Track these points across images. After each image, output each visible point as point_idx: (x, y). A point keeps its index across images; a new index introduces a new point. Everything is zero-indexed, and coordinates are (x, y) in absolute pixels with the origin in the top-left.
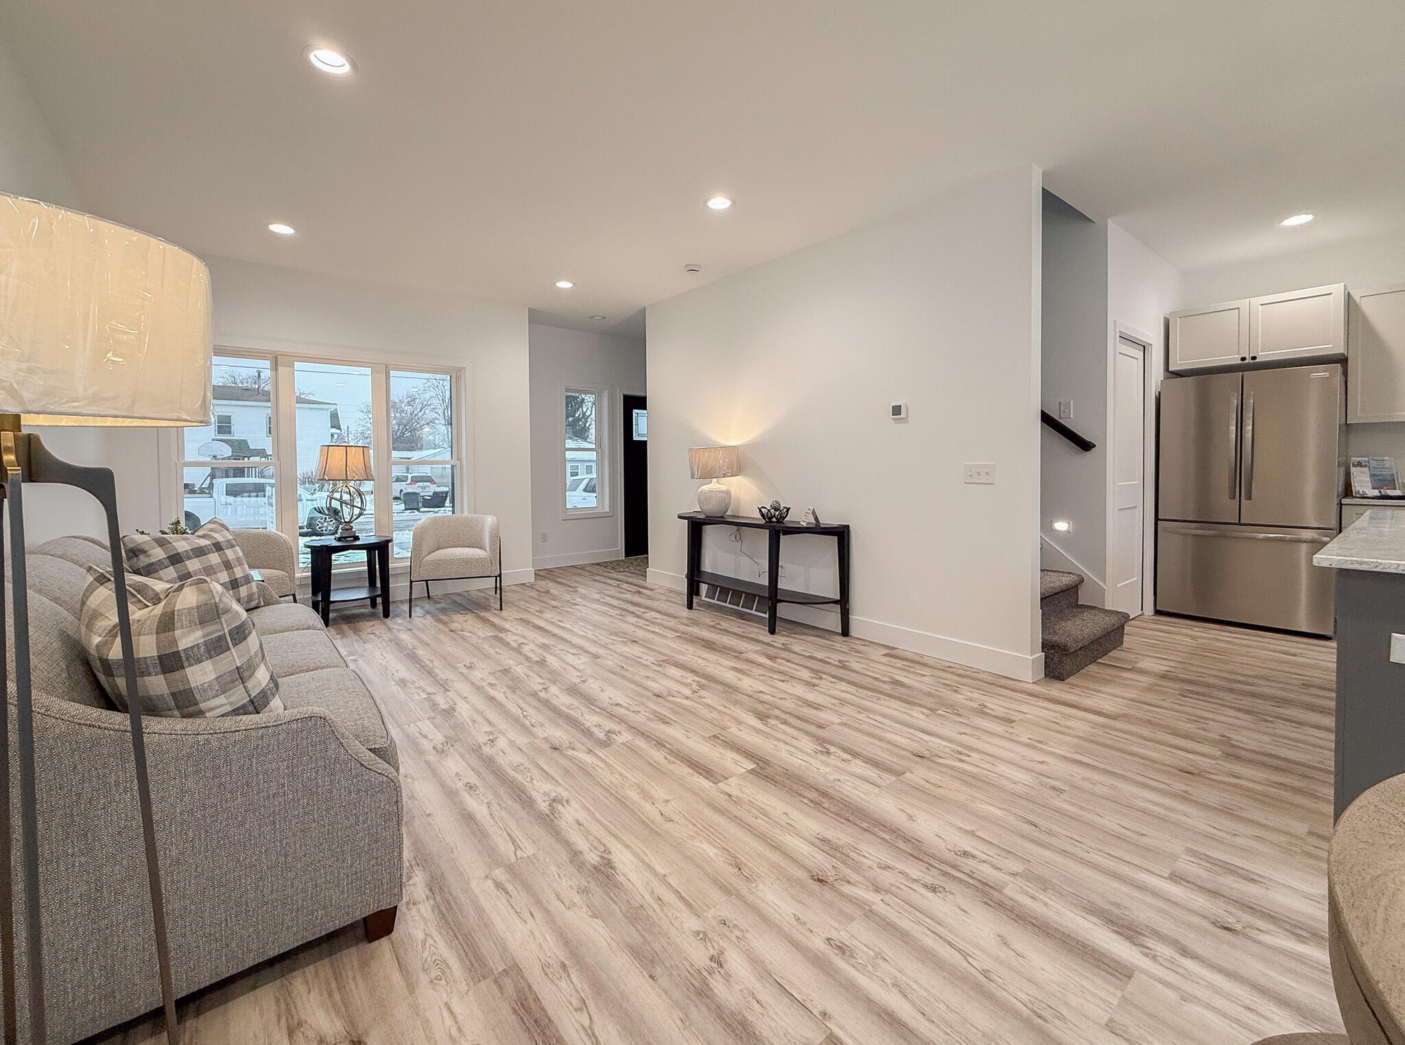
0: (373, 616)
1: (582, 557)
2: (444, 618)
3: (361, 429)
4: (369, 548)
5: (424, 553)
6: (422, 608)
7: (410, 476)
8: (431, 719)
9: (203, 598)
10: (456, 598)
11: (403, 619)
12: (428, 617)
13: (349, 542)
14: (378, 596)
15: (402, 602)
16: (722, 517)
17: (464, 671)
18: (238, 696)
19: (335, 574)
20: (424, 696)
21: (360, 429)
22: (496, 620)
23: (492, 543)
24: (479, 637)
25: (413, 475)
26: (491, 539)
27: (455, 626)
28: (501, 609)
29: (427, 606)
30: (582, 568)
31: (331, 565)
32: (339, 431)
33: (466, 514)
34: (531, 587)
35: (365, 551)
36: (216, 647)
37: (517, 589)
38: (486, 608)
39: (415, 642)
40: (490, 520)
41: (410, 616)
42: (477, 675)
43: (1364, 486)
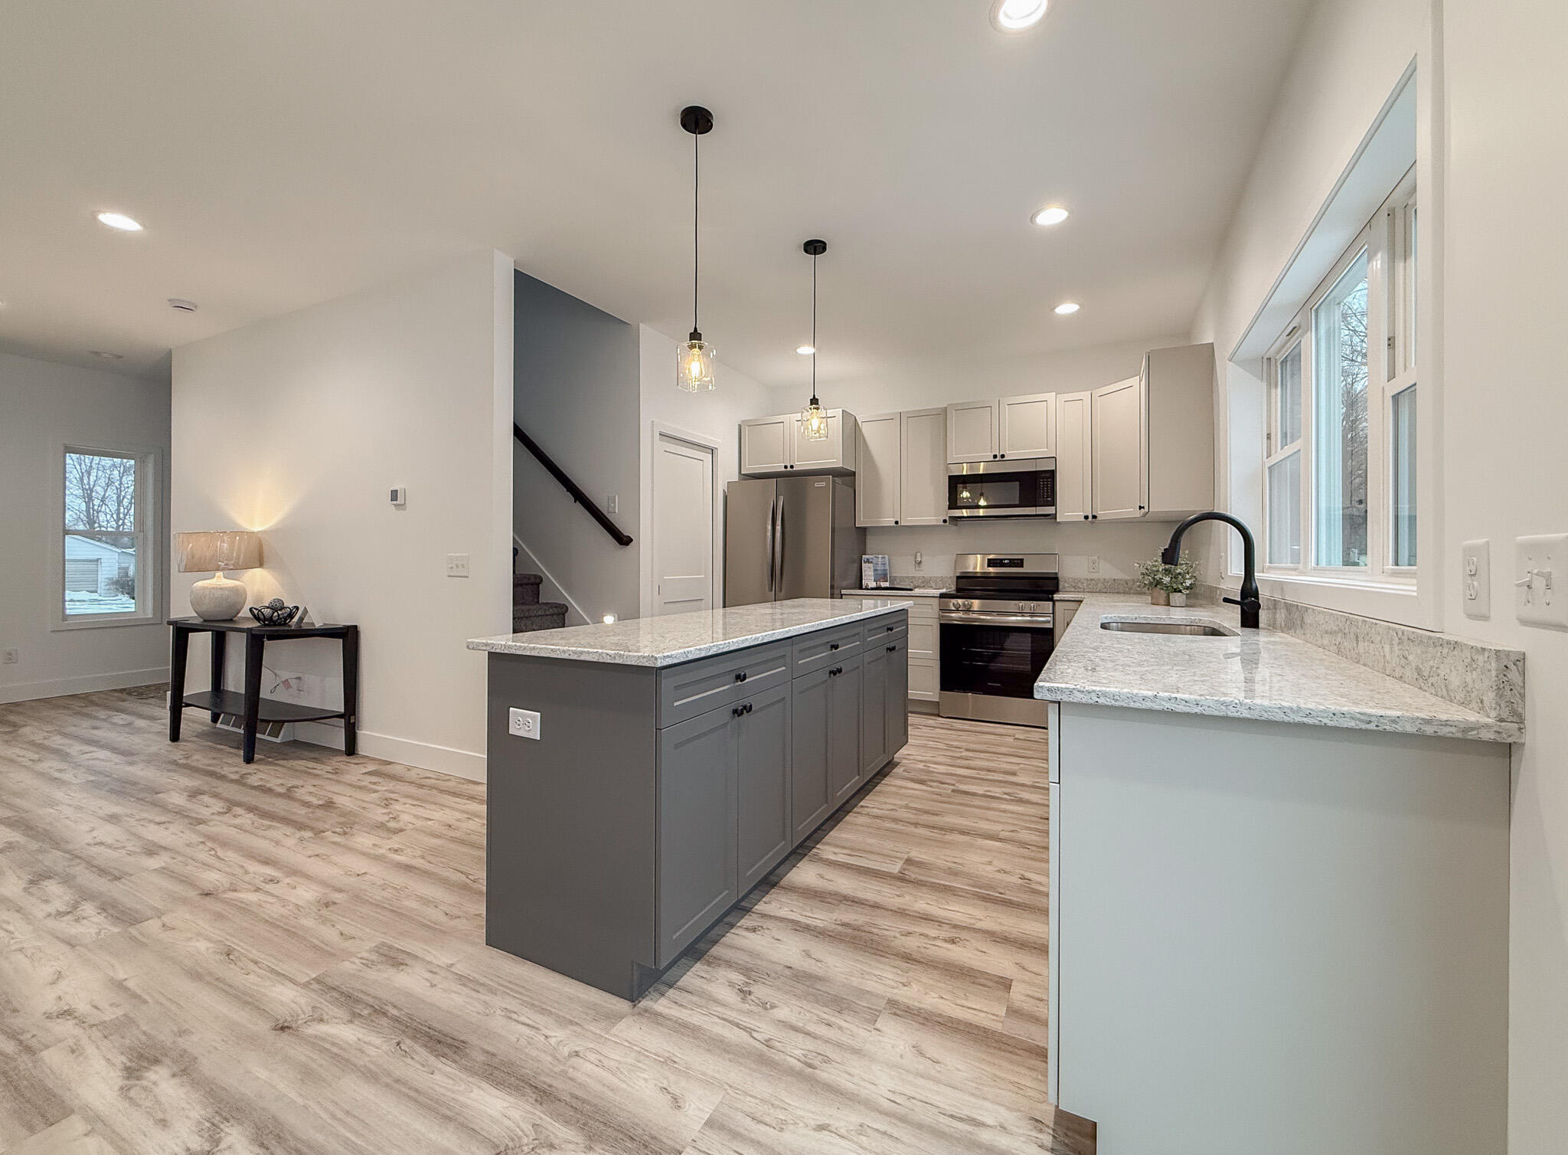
16: (231, 620)
43: (869, 581)
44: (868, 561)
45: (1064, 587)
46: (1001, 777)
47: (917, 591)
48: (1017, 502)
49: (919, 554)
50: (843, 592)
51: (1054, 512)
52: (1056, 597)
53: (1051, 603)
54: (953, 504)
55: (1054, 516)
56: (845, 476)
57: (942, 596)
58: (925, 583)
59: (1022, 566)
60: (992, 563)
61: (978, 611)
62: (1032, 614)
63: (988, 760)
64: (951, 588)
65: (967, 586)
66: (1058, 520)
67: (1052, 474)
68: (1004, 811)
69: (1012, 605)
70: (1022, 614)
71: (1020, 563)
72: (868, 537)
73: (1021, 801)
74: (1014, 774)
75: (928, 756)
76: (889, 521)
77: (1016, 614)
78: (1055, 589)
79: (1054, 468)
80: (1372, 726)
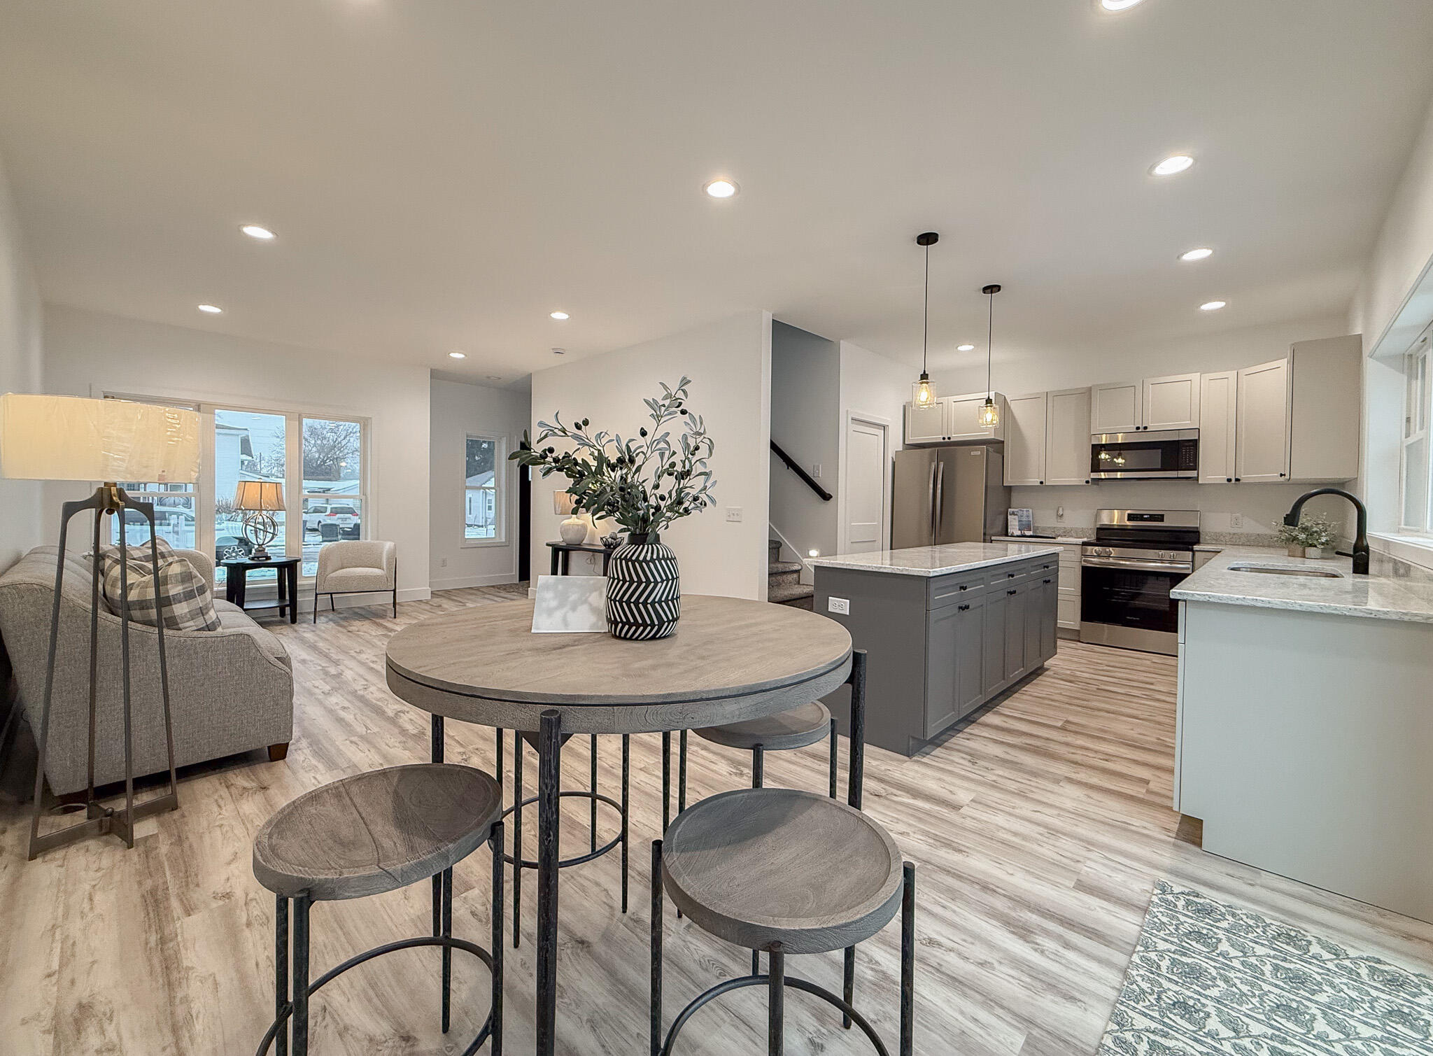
0: (282, 623)
1: (478, 580)
2: (345, 624)
3: (277, 455)
4: (280, 566)
5: (329, 570)
6: (327, 617)
7: (329, 507)
8: (324, 680)
9: (184, 569)
10: (357, 610)
11: (309, 624)
12: (331, 623)
13: (262, 561)
14: (287, 606)
15: (309, 613)
16: (579, 545)
17: (355, 654)
18: (200, 622)
19: (249, 589)
20: (320, 668)
21: (274, 456)
22: (389, 625)
23: (388, 563)
24: (371, 635)
25: (333, 506)
26: (388, 559)
27: (350, 629)
28: (395, 617)
29: (331, 616)
30: (478, 589)
31: (245, 582)
32: (250, 458)
33: (369, 540)
34: (427, 602)
35: (276, 569)
36: (189, 596)
37: (413, 604)
38: (383, 617)
39: (316, 638)
40: (388, 545)
41: (315, 622)
42: (363, 657)
43: (1014, 528)
44: (1013, 514)
45: (1205, 540)
46: (1141, 685)
47: (1059, 539)
48: (1159, 467)
49: (1061, 509)
50: (993, 538)
51: (1196, 475)
52: (1196, 547)
53: (1191, 553)
54: (1096, 466)
55: (1197, 479)
56: (996, 446)
57: (1084, 544)
58: (1066, 533)
59: (1162, 520)
60: (1131, 517)
61: (1118, 558)
62: (1171, 562)
63: (1127, 673)
64: (1093, 538)
65: (1106, 536)
66: (1200, 482)
67: (1195, 443)
68: (1144, 704)
69: (1151, 553)
70: (1162, 561)
71: (1160, 518)
72: (1012, 494)
73: (1158, 700)
74: (1152, 684)
75: (1074, 666)
76: (1034, 481)
77: (1153, 561)
78: (1196, 541)
79: (1197, 438)
80: (1373, 616)
